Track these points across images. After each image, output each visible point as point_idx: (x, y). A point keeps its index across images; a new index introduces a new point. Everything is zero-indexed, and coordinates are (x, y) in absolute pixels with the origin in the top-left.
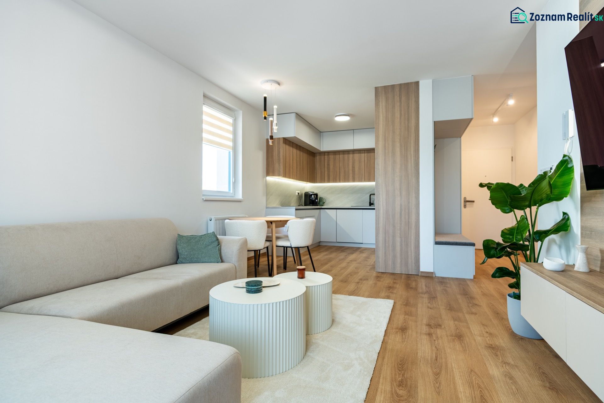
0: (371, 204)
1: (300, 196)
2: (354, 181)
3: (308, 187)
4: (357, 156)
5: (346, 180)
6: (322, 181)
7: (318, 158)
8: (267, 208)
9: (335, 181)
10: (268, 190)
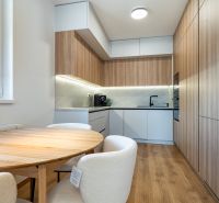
0: (151, 105)
1: (90, 98)
2: (138, 85)
3: (97, 90)
4: (141, 63)
5: (132, 84)
6: (110, 85)
7: (106, 65)
8: (56, 110)
9: (121, 85)
10: (58, 90)
